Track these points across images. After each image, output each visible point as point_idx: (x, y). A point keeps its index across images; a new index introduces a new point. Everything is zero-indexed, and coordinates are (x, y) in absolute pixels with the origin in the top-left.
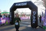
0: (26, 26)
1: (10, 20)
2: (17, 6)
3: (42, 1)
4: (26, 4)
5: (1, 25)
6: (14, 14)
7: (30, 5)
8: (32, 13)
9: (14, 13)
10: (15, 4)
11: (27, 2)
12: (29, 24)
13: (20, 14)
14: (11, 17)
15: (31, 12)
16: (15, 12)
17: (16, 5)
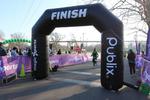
0: (85, 83)
1: (33, 66)
2: (55, 18)
3: (138, 5)
4: (84, 13)
5: (4, 81)
6: (46, 46)
7: (97, 17)
8: (104, 40)
9: (45, 41)
10: (48, 12)
11: (89, 7)
12: (93, 79)
13: (66, 44)
14: (35, 54)
15: (100, 40)
16: (50, 38)
17: (53, 16)
